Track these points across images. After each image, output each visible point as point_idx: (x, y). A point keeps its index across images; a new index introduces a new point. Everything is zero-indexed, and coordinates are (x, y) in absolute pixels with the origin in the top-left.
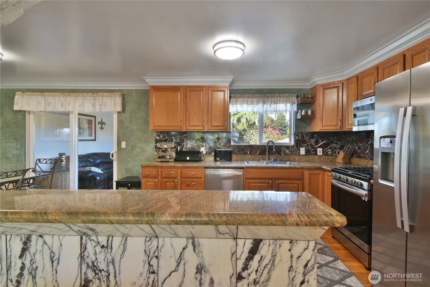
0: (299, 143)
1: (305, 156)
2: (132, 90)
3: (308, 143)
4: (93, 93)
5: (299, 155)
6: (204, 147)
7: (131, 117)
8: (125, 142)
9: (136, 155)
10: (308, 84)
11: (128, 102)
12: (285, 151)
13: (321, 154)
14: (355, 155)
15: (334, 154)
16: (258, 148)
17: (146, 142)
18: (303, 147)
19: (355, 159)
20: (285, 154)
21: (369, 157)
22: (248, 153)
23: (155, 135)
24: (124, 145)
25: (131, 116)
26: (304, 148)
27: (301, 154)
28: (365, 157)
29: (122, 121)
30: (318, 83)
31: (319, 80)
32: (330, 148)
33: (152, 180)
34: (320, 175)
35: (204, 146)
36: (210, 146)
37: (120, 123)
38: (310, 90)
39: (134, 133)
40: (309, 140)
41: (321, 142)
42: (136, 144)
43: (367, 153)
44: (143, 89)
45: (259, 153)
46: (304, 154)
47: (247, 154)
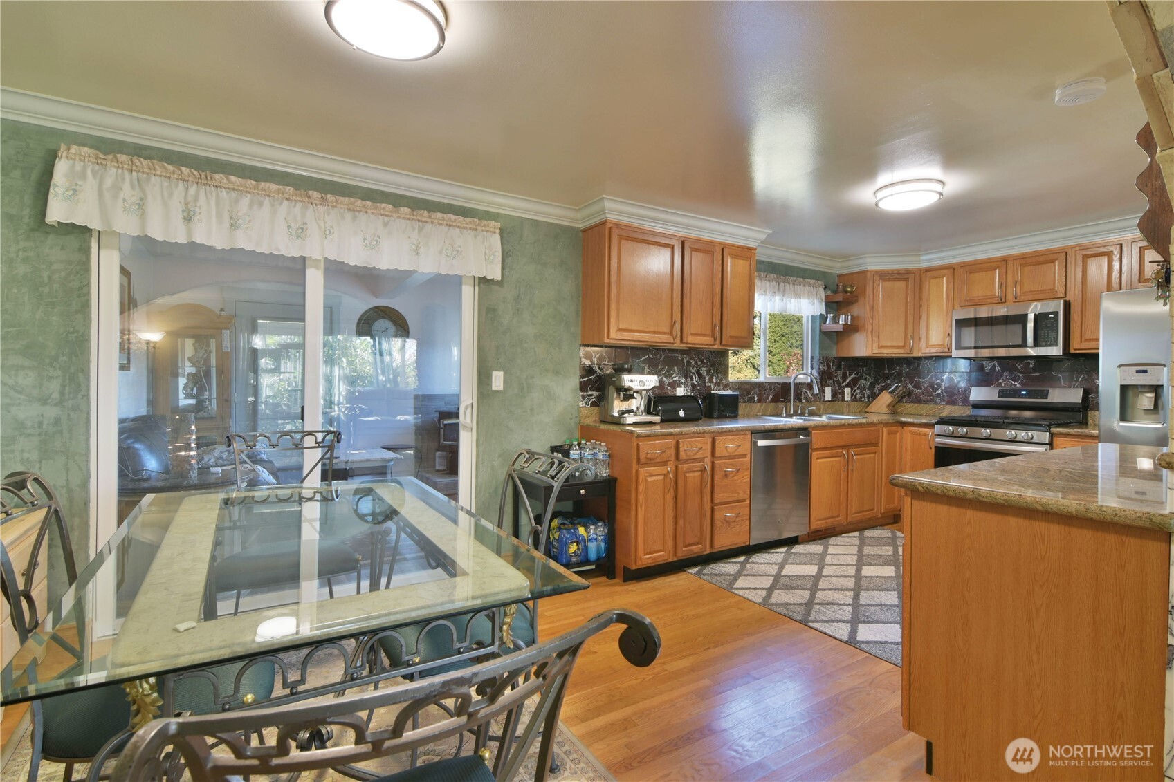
0: (825, 377)
1: (832, 403)
2: (523, 220)
3: (835, 379)
4: (413, 210)
5: (823, 401)
6: (683, 386)
7: (517, 299)
8: (501, 374)
9: (532, 410)
10: (839, 265)
11: (511, 253)
12: (807, 393)
13: (849, 399)
14: (904, 399)
15: (863, 399)
16: (771, 389)
17: (557, 373)
18: (828, 386)
19: (908, 405)
20: (807, 400)
21: (942, 400)
22: (756, 399)
23: (581, 355)
24: (498, 380)
25: (518, 296)
26: (830, 388)
27: (826, 399)
28: (932, 400)
29: (494, 310)
30: (870, 267)
31: (874, 263)
32: (858, 388)
33: (658, 470)
34: (898, 435)
35: (682, 383)
36: (694, 384)
37: (487, 313)
38: (837, 278)
39: (526, 345)
40: (836, 373)
41: (850, 376)
42: (532, 377)
43: (939, 394)
44: (552, 224)
45: (772, 399)
46: (830, 399)
47: (754, 402)
